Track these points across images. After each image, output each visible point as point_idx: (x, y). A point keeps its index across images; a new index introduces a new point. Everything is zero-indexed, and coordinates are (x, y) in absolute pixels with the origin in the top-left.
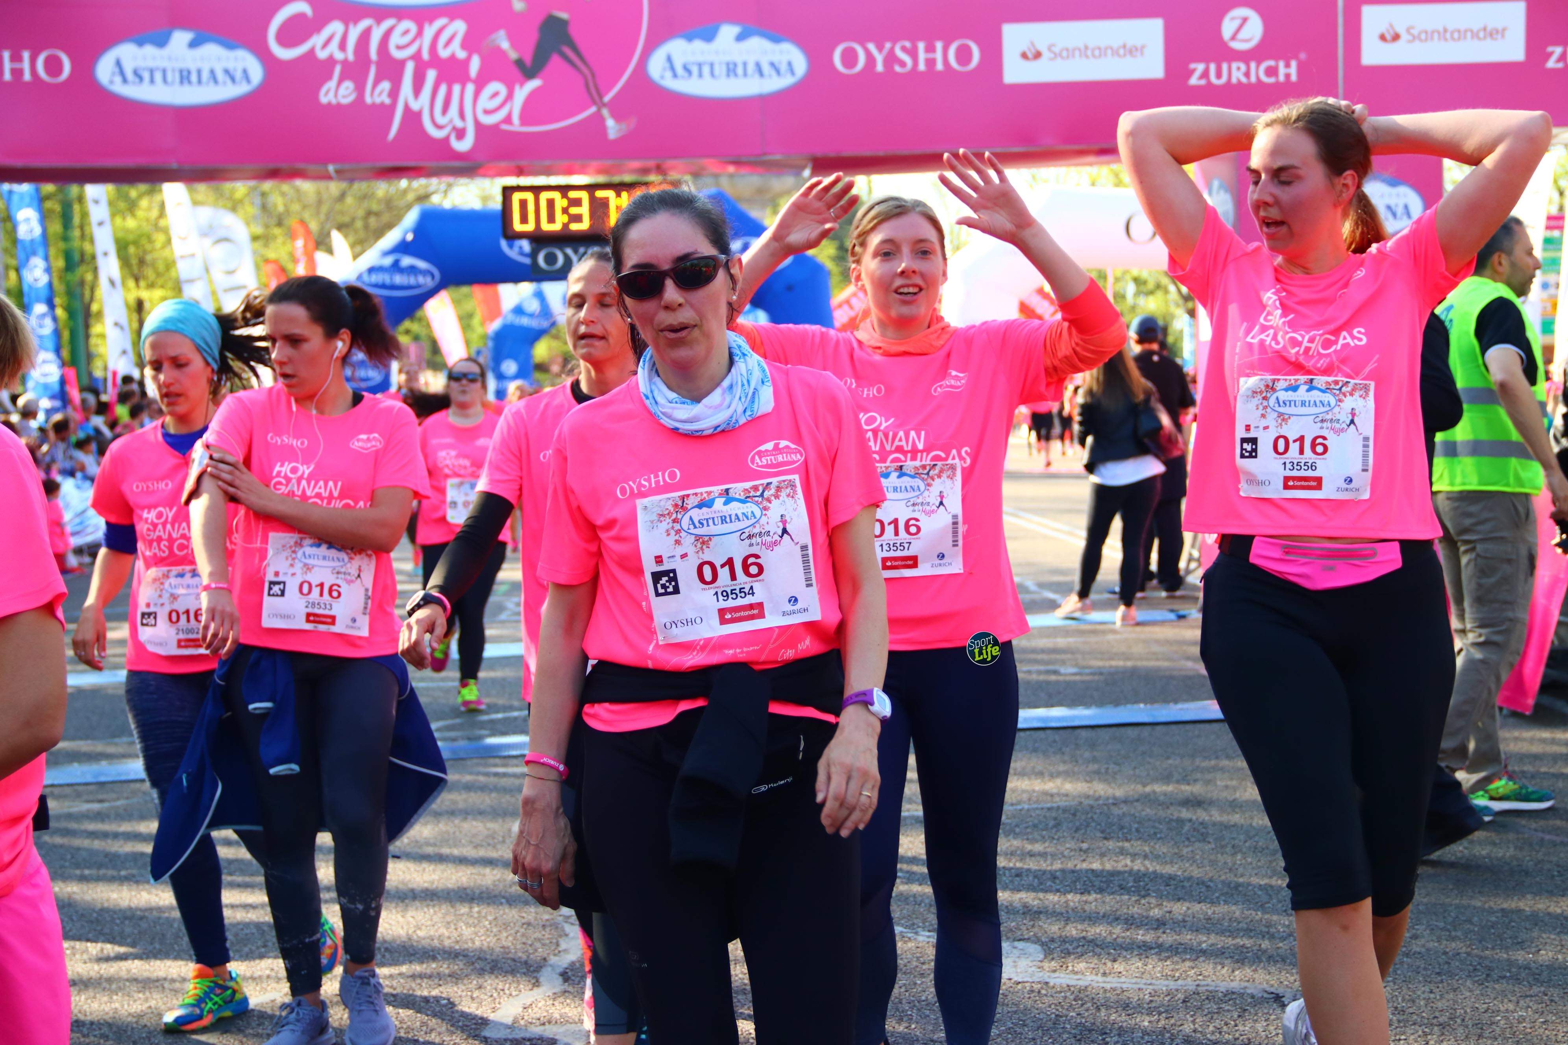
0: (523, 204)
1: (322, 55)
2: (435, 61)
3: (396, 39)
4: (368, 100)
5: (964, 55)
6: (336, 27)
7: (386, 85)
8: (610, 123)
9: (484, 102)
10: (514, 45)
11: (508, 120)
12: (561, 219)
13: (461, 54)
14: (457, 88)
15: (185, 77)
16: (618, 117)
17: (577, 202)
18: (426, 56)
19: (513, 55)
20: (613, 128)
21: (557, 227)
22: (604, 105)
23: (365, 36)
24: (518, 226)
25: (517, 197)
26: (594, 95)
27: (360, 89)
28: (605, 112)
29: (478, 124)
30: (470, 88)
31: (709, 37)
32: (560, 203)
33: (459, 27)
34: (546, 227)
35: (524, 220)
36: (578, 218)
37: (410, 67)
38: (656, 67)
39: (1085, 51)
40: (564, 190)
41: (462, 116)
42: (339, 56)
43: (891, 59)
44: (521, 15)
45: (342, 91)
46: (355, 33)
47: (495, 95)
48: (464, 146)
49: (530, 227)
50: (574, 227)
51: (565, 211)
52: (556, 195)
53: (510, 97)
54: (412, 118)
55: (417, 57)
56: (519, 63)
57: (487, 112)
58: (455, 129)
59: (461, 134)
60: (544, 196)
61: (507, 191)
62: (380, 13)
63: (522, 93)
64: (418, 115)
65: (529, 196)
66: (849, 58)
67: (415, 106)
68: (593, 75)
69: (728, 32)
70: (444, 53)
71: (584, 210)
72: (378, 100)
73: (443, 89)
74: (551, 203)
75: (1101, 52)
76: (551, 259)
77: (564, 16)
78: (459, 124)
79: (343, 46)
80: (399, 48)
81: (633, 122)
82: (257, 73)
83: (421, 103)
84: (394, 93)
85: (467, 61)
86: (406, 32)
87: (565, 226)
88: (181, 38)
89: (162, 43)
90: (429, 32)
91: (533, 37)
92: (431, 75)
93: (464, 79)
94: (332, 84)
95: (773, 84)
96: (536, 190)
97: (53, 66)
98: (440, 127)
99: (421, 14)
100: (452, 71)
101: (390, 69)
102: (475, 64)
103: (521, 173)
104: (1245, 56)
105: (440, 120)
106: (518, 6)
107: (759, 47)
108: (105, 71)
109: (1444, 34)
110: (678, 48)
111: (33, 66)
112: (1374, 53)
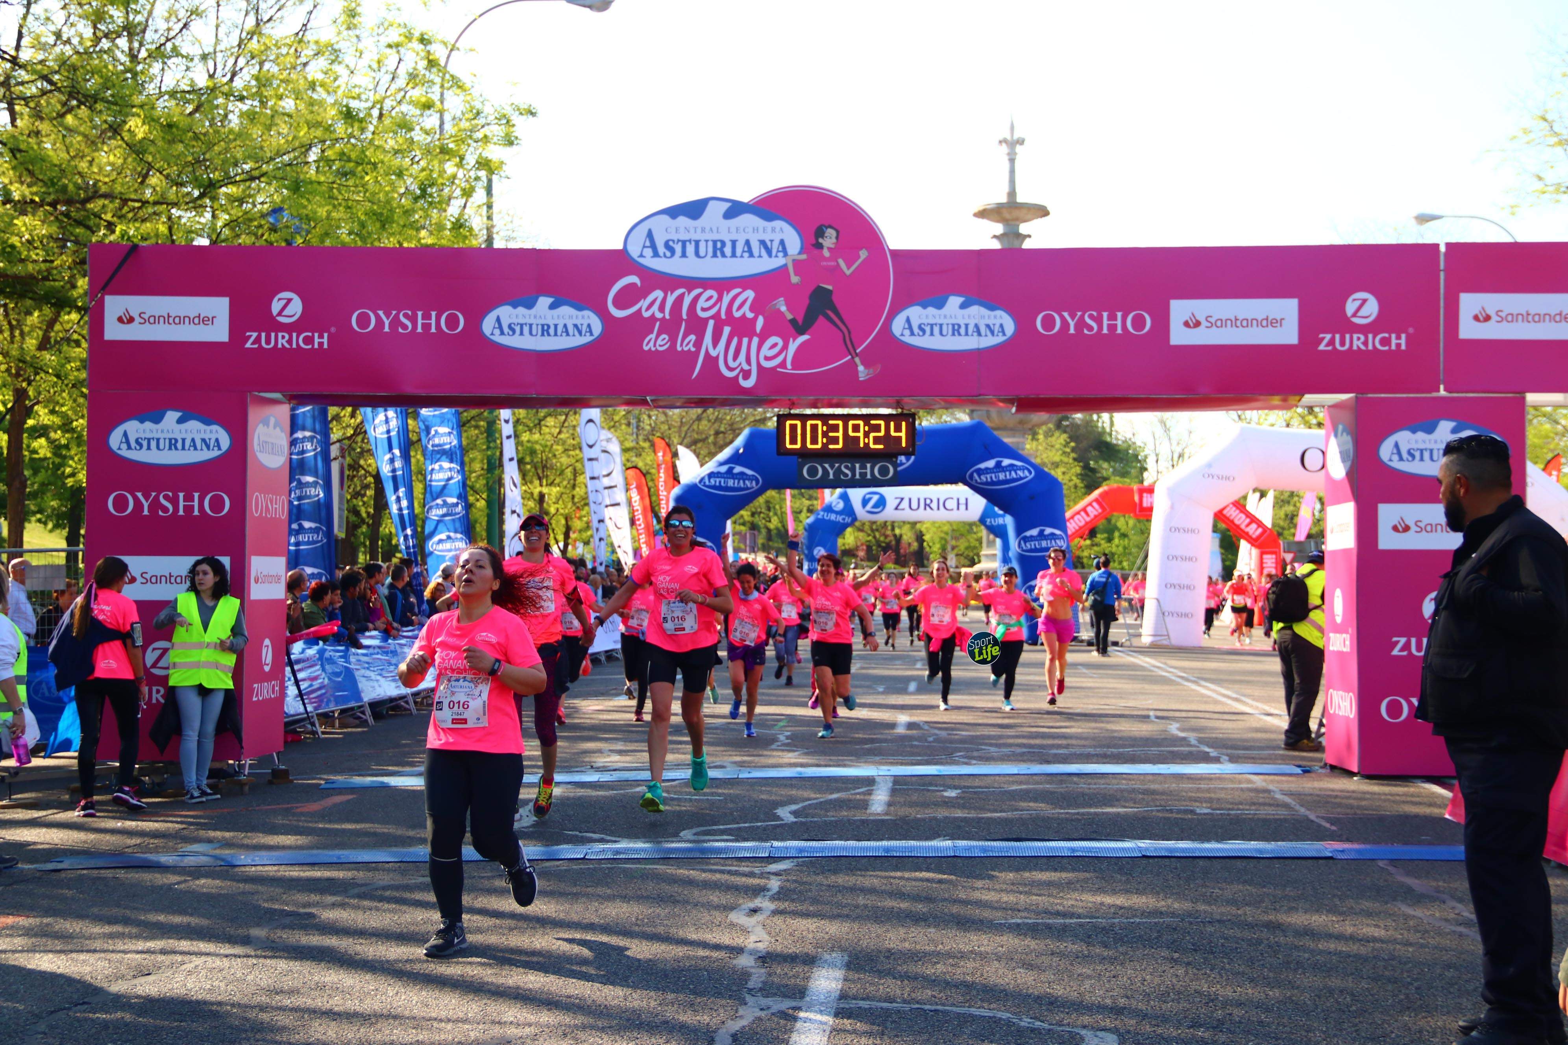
0: (793, 428)
1: (646, 315)
2: (730, 319)
3: (701, 303)
4: (679, 349)
5: (1139, 323)
6: (658, 294)
7: (692, 337)
8: (861, 368)
9: (765, 351)
10: (789, 309)
11: (783, 364)
12: (821, 440)
13: (750, 315)
14: (745, 340)
15: (545, 330)
16: (866, 365)
17: (835, 428)
18: (723, 316)
19: (789, 316)
20: (863, 372)
21: (818, 446)
22: (857, 355)
23: (679, 301)
24: (789, 445)
25: (788, 423)
26: (850, 347)
27: (673, 340)
28: (857, 360)
29: (760, 367)
30: (755, 340)
31: (940, 306)
32: (821, 428)
33: (750, 294)
34: (810, 446)
35: (793, 441)
36: (835, 440)
37: (711, 323)
38: (898, 326)
39: (1235, 322)
40: (824, 418)
41: (748, 360)
42: (659, 315)
43: (1081, 324)
44: (796, 286)
45: (659, 342)
46: (671, 299)
47: (775, 345)
48: (748, 384)
49: (798, 446)
50: (832, 447)
51: (825, 434)
52: (819, 422)
53: (785, 347)
54: (711, 362)
55: (717, 316)
56: (793, 322)
57: (767, 359)
58: (742, 370)
59: (747, 375)
60: (809, 423)
61: (782, 419)
62: (690, 283)
63: (793, 346)
64: (716, 359)
65: (798, 423)
66: (1048, 323)
67: (713, 353)
68: (849, 332)
69: (955, 301)
70: (737, 314)
71: (840, 434)
72: (686, 349)
73: (735, 341)
74: (814, 428)
75: (1248, 323)
76: (813, 471)
77: (830, 287)
78: (746, 367)
79: (662, 309)
80: (703, 310)
81: (878, 368)
82: (597, 327)
83: (718, 351)
84: (698, 344)
85: (754, 320)
86: (710, 298)
87: (825, 446)
88: (544, 302)
89: (530, 306)
90: (726, 299)
91: (804, 303)
92: (727, 330)
93: (751, 334)
94: (653, 336)
95: (988, 341)
96: (804, 418)
97: (452, 322)
98: (731, 369)
99: (722, 285)
100: (742, 328)
101: (697, 326)
102: (760, 323)
103: (793, 405)
104: (1364, 329)
105: (732, 364)
106: (795, 279)
107: (977, 314)
108: (488, 325)
109: (1527, 317)
110: (916, 313)
111: (438, 322)
112: (1468, 330)
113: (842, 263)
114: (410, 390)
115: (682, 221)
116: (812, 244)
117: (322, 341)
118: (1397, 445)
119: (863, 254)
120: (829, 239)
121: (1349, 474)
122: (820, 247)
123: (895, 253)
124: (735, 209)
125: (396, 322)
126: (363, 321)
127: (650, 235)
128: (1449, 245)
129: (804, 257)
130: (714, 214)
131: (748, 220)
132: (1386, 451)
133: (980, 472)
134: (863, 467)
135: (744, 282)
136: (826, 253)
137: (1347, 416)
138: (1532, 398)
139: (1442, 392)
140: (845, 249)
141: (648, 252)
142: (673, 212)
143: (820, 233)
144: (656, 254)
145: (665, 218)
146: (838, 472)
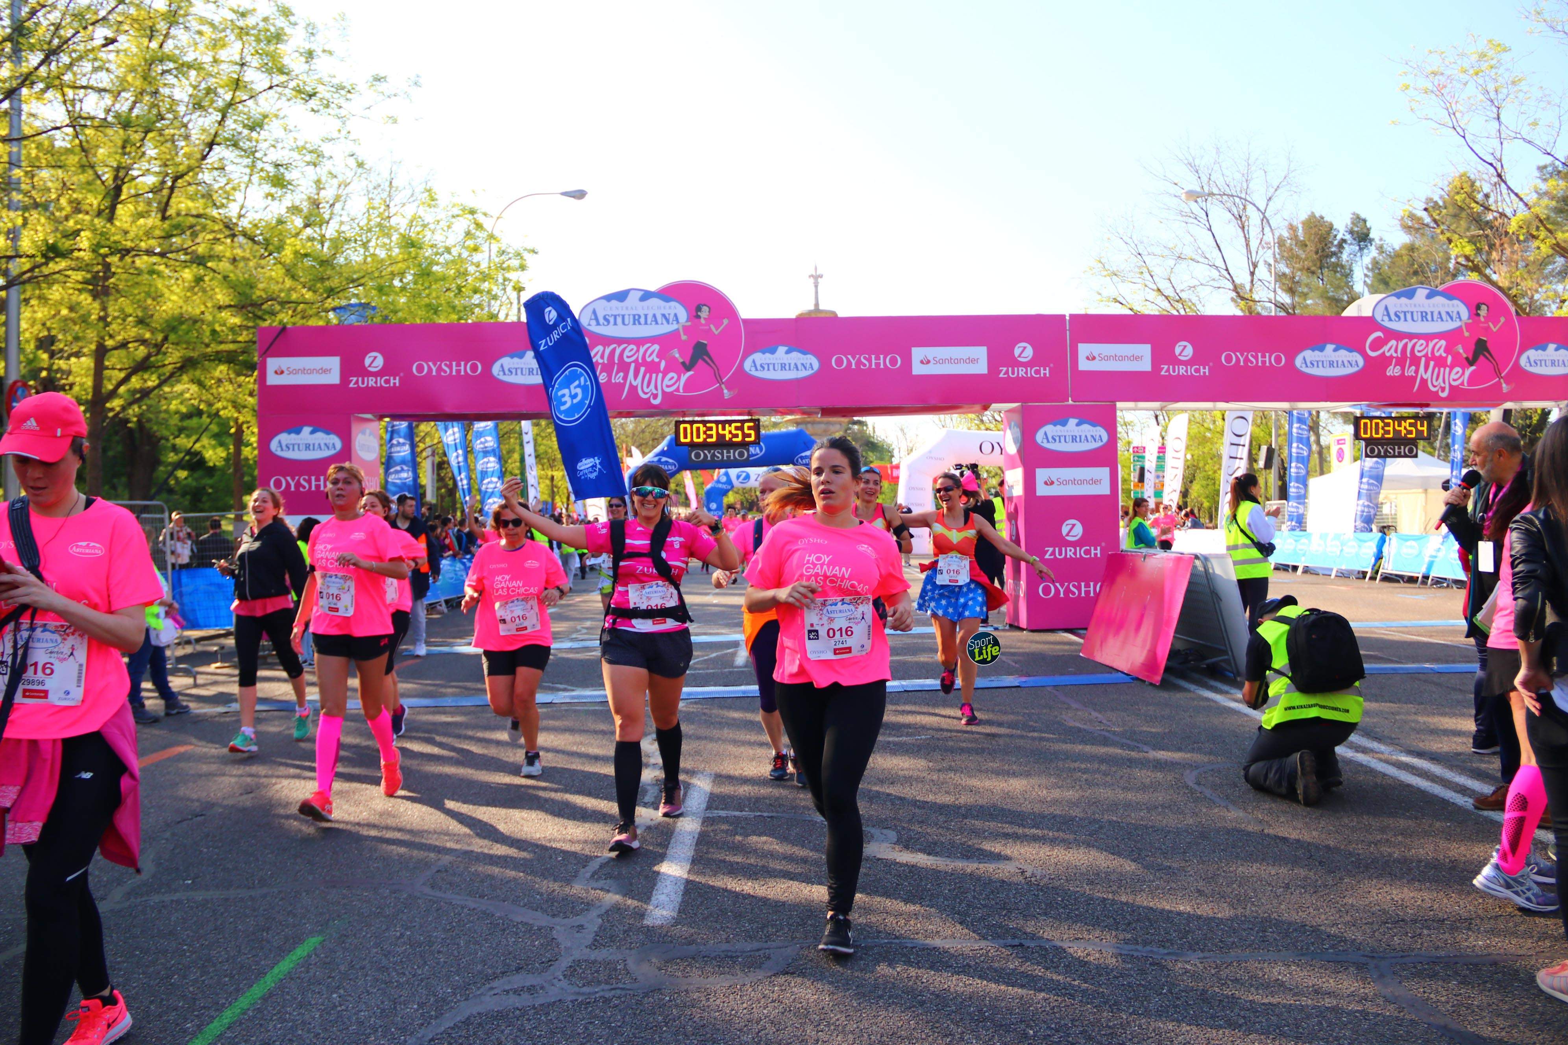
0: (685, 429)
2: (645, 363)
3: (627, 353)
4: (614, 381)
5: (893, 361)
7: (621, 374)
8: (725, 391)
9: (667, 382)
10: (681, 356)
11: (678, 390)
12: (703, 436)
13: (657, 360)
14: (654, 375)
15: (531, 372)
16: (729, 389)
17: (711, 429)
18: (640, 361)
19: (681, 360)
20: (727, 394)
21: (701, 440)
22: (723, 383)
23: (613, 352)
24: (682, 440)
25: (682, 426)
26: (718, 378)
27: (610, 376)
28: (723, 386)
29: (663, 392)
30: (660, 375)
31: (773, 352)
32: (702, 429)
33: (656, 347)
34: (695, 440)
35: (686, 437)
36: (711, 436)
37: (633, 365)
38: (748, 365)
40: (704, 423)
41: (656, 388)
42: (601, 361)
43: (859, 363)
44: (685, 342)
45: (602, 377)
46: (608, 351)
47: (672, 378)
48: (656, 402)
49: (688, 440)
50: (709, 440)
51: (705, 433)
52: (701, 425)
53: (679, 379)
54: (633, 389)
55: (636, 361)
56: (683, 364)
57: (668, 386)
58: (652, 394)
59: (655, 396)
60: (695, 426)
61: (678, 424)
62: (620, 341)
63: (684, 378)
64: (636, 387)
65: (688, 426)
66: (839, 362)
67: (635, 384)
68: (718, 369)
69: (782, 349)
70: (649, 359)
71: (714, 432)
72: (618, 381)
73: (648, 376)
74: (698, 429)
75: (958, 361)
76: (698, 455)
77: (705, 342)
78: (655, 392)
80: (628, 357)
81: (736, 391)
83: (637, 382)
84: (625, 378)
85: (659, 363)
86: (632, 350)
87: (705, 439)
88: (530, 354)
89: (521, 356)
90: (642, 350)
91: (690, 351)
92: (643, 369)
93: (658, 371)
95: (803, 374)
96: (692, 423)
98: (646, 393)
99: (639, 342)
100: (652, 368)
101: (624, 367)
102: (663, 365)
103: (684, 415)
104: (1025, 365)
105: (646, 390)
106: (684, 337)
107: (796, 357)
108: (496, 370)
109: (1115, 358)
110: (758, 357)
111: (465, 368)
112: (1084, 365)
113: (712, 327)
114: (449, 410)
115: (614, 303)
116: (694, 315)
117: (395, 381)
118: (1046, 434)
119: (726, 322)
120: (705, 313)
121: (1019, 451)
122: (699, 317)
123: (746, 322)
124: (646, 295)
125: (440, 369)
126: (420, 369)
127: (594, 312)
128: (1071, 316)
129: (689, 324)
130: (633, 298)
131: (655, 302)
132: (1039, 437)
133: (802, 458)
134: (728, 452)
135: (653, 340)
136: (703, 321)
137: (1017, 417)
138: (1119, 405)
139: (1070, 402)
140: (715, 318)
141: (594, 322)
142: (609, 298)
143: (699, 309)
144: (598, 324)
145: (604, 301)
146: (714, 455)
